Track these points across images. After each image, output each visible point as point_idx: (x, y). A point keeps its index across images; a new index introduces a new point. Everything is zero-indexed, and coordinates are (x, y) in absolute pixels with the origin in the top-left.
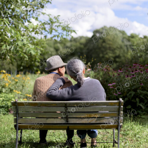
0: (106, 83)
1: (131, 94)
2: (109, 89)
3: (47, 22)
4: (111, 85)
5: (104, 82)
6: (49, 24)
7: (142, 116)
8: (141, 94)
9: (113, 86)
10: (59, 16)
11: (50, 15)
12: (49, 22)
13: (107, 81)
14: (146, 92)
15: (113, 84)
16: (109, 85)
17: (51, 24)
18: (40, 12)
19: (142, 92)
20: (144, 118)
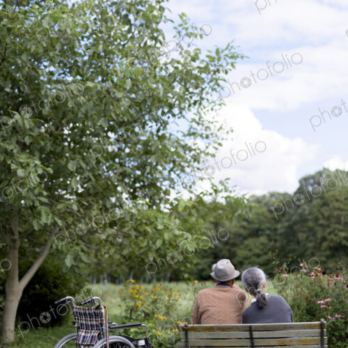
0: (314, 298)
2: (320, 309)
3: (207, 191)
4: (322, 302)
6: (211, 194)
9: (326, 304)
11: (212, 179)
12: (211, 191)
13: (316, 296)
15: (326, 300)
16: (319, 302)
17: (214, 194)
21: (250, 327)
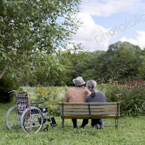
0: (114, 93)
1: (131, 101)
2: (117, 98)
3: (72, 48)
4: (118, 95)
5: (113, 93)
6: (73, 50)
7: (139, 117)
8: (139, 101)
9: (119, 96)
10: (81, 44)
11: (74, 44)
13: (115, 93)
14: (142, 100)
15: (119, 94)
16: (116, 95)
17: (75, 50)
18: (67, 42)
19: (139, 100)
20: (141, 118)
21: (89, 104)
